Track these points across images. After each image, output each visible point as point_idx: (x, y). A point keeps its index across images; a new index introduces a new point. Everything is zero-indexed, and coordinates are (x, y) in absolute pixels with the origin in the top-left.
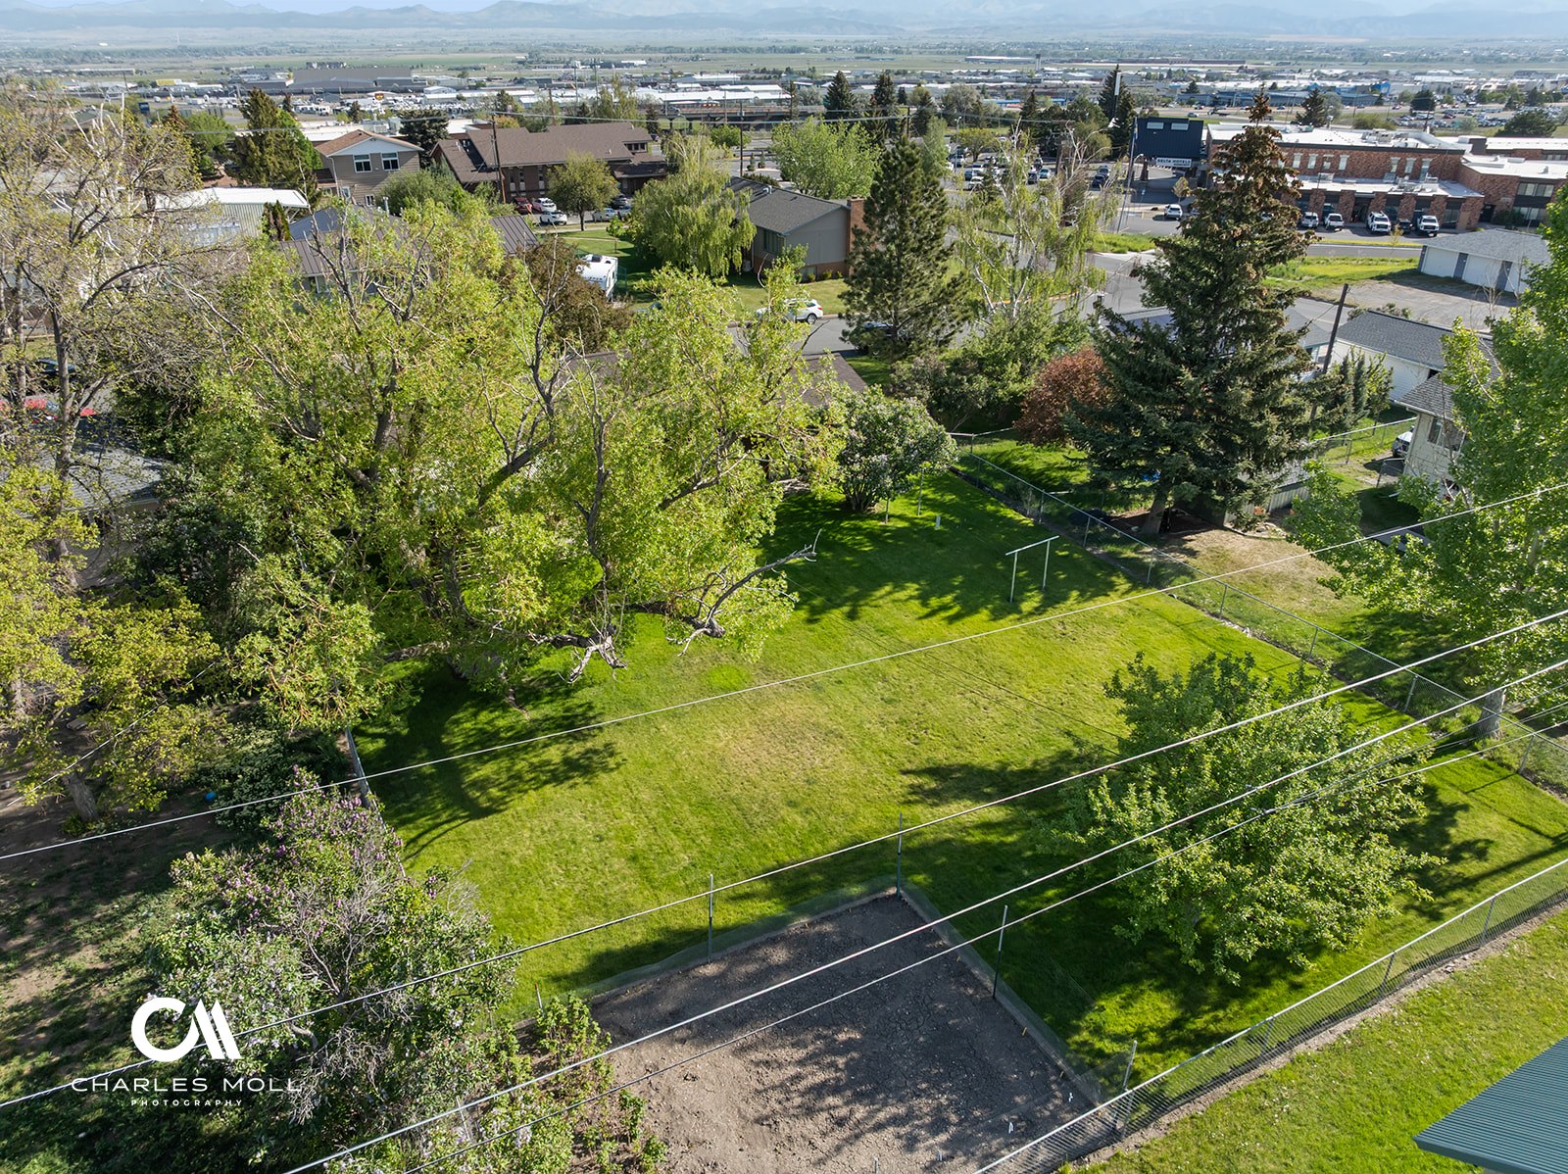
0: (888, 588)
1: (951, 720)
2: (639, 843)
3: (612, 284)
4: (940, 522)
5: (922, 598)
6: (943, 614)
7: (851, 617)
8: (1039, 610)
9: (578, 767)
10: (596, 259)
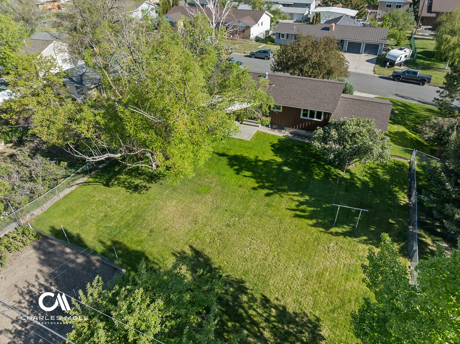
0: (297, 193)
1: (233, 244)
2: (113, 214)
3: (403, 59)
4: (364, 183)
5: (302, 203)
6: (298, 213)
7: (267, 195)
8: (337, 234)
9: (136, 188)
10: (401, 49)
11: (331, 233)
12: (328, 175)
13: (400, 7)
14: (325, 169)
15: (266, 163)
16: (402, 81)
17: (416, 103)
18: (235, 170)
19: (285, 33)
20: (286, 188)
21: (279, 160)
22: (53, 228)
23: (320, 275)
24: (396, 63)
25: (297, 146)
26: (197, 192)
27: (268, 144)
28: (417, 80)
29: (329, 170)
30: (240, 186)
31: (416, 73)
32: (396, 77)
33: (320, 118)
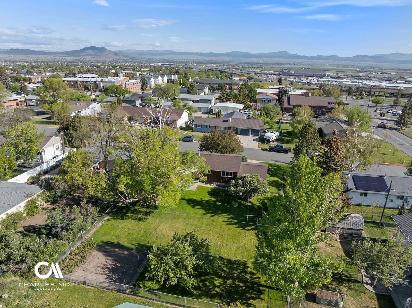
0: (226, 214)
2: (132, 232)
3: (275, 138)
4: (259, 207)
5: (229, 218)
6: (228, 223)
7: (212, 216)
8: (249, 230)
9: (140, 219)
10: (272, 132)
11: (246, 230)
12: (240, 204)
13: (271, 101)
14: (238, 202)
15: (207, 201)
16: (275, 152)
17: (284, 164)
18: (192, 206)
19: (200, 124)
20: (220, 212)
21: (214, 199)
22: (102, 241)
23: (244, 246)
24: (271, 140)
25: (221, 192)
26: (174, 218)
27: (205, 191)
28: (283, 151)
29: (240, 202)
30: (196, 214)
31: (282, 147)
32: (271, 149)
33: (232, 176)
